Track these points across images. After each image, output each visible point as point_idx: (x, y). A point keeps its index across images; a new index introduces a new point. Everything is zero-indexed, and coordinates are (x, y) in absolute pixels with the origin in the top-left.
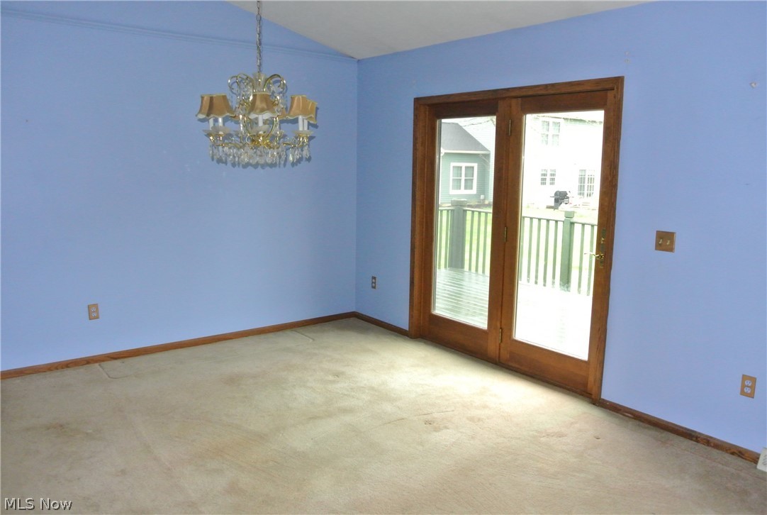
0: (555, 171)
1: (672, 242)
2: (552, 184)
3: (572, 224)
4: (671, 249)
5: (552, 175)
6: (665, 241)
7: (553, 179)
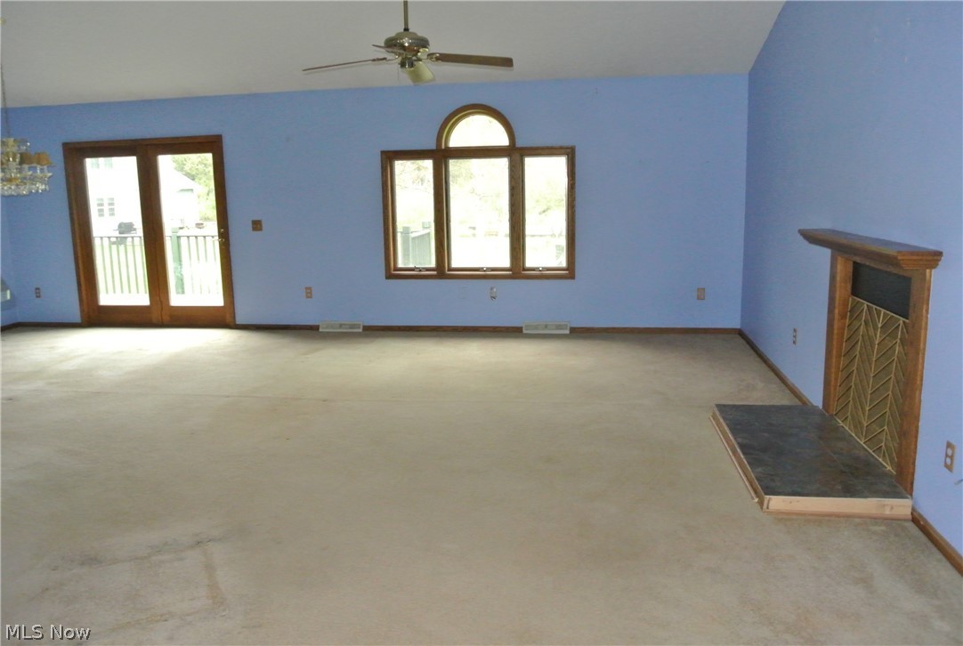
0: (112, 199)
1: (261, 226)
2: (112, 214)
3: (179, 237)
4: (261, 229)
5: (110, 204)
6: (257, 225)
7: (112, 210)
